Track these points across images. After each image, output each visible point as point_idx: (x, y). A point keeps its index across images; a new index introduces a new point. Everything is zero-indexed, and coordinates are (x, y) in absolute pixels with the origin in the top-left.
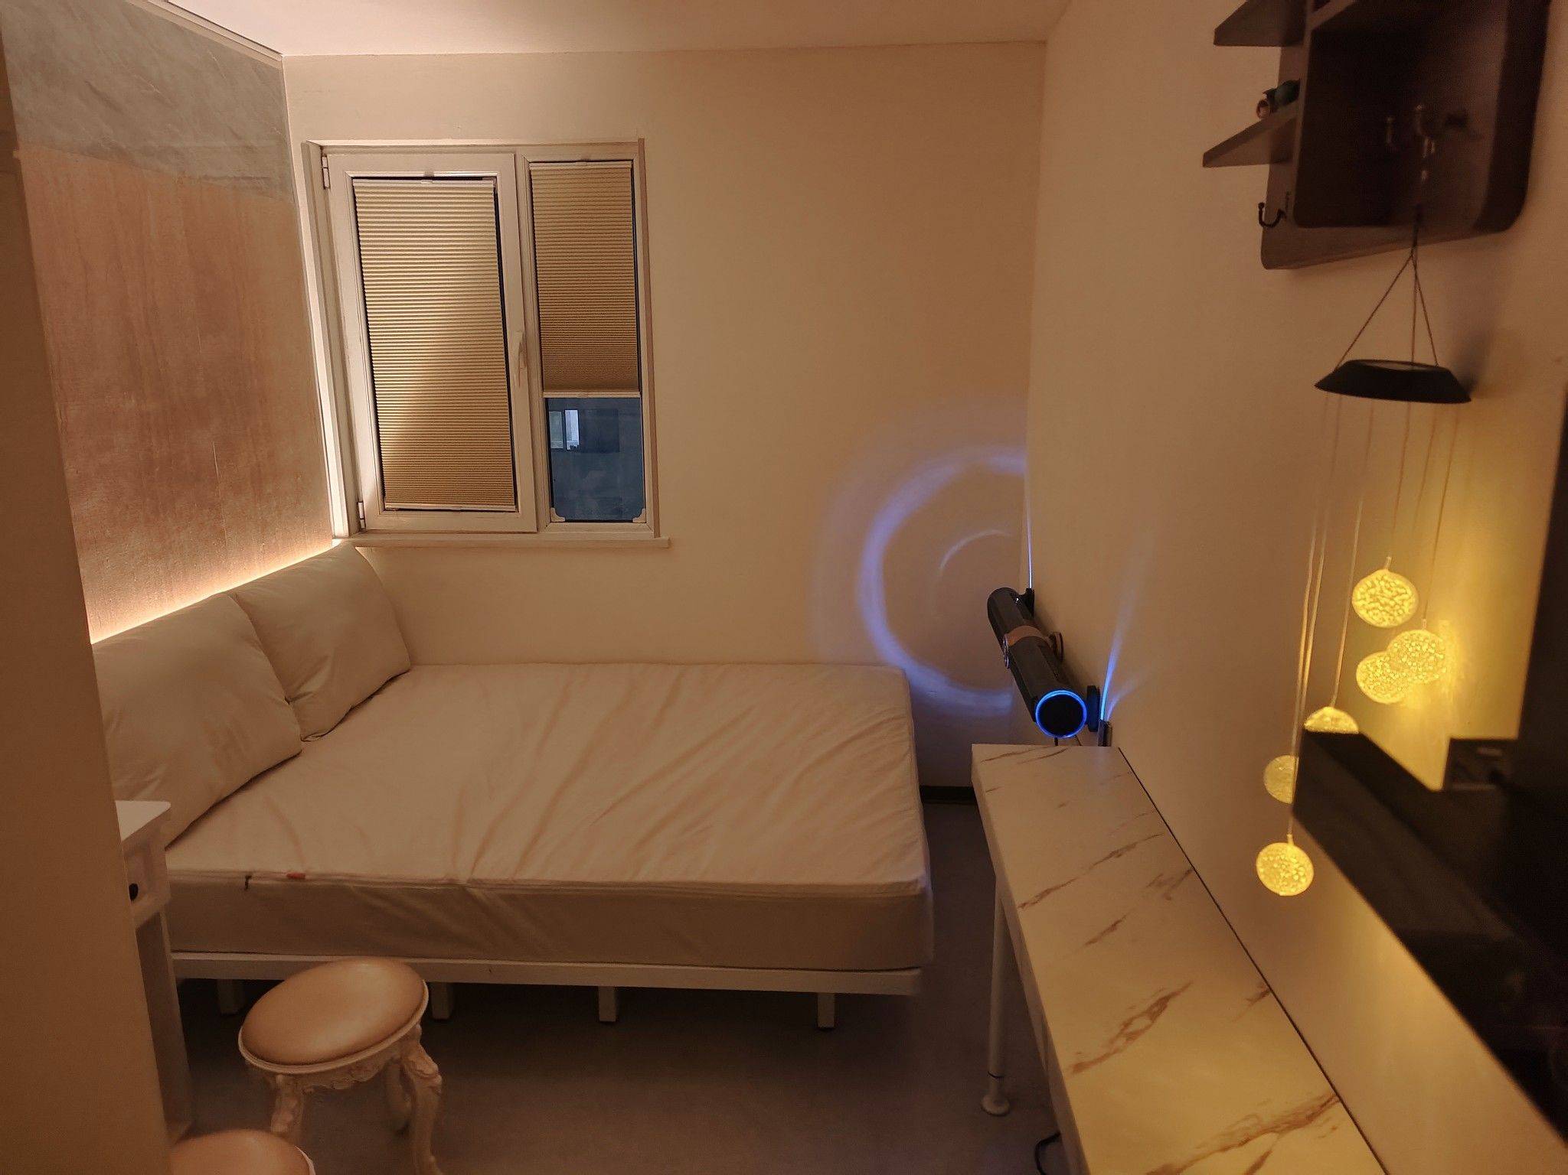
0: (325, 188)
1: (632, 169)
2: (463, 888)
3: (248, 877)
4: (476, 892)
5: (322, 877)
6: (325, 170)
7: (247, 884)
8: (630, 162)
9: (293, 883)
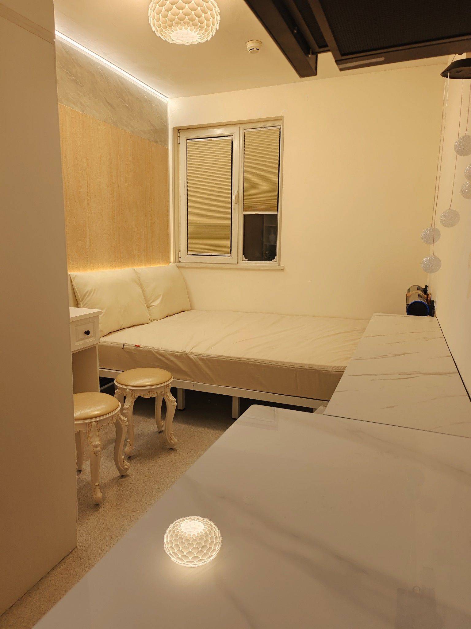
0: (178, 143)
1: (280, 129)
2: (187, 355)
3: (124, 345)
4: (191, 356)
5: (145, 347)
6: (179, 137)
7: (123, 347)
8: (279, 127)
9: (137, 348)
